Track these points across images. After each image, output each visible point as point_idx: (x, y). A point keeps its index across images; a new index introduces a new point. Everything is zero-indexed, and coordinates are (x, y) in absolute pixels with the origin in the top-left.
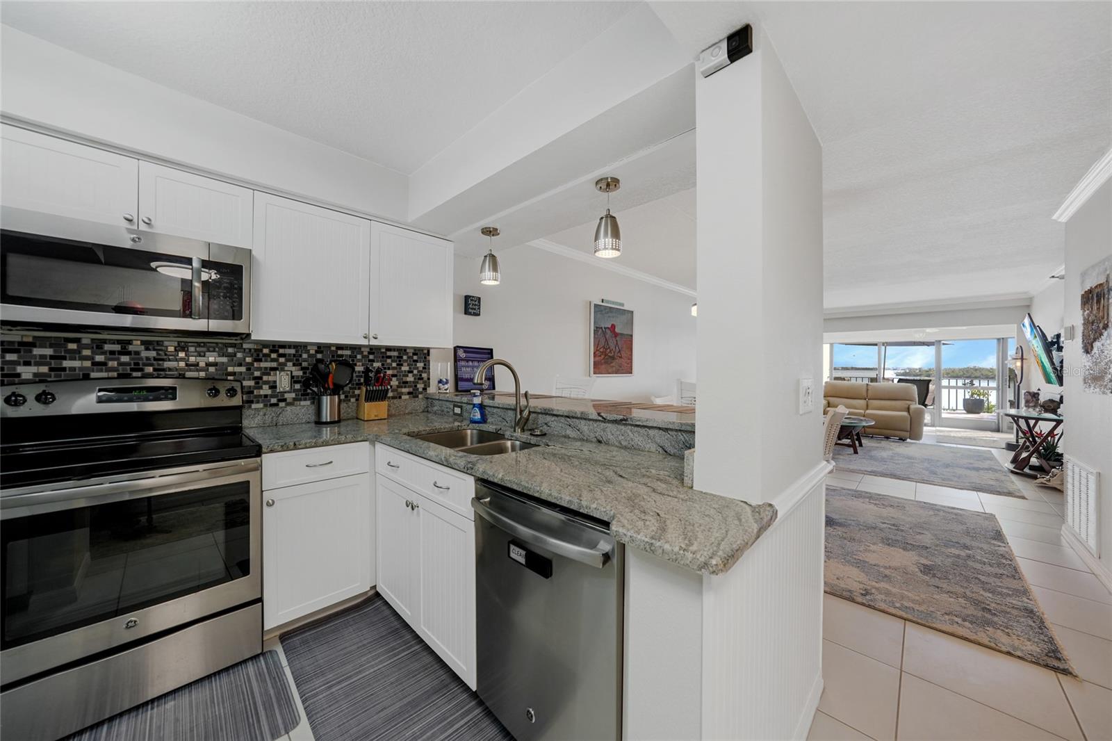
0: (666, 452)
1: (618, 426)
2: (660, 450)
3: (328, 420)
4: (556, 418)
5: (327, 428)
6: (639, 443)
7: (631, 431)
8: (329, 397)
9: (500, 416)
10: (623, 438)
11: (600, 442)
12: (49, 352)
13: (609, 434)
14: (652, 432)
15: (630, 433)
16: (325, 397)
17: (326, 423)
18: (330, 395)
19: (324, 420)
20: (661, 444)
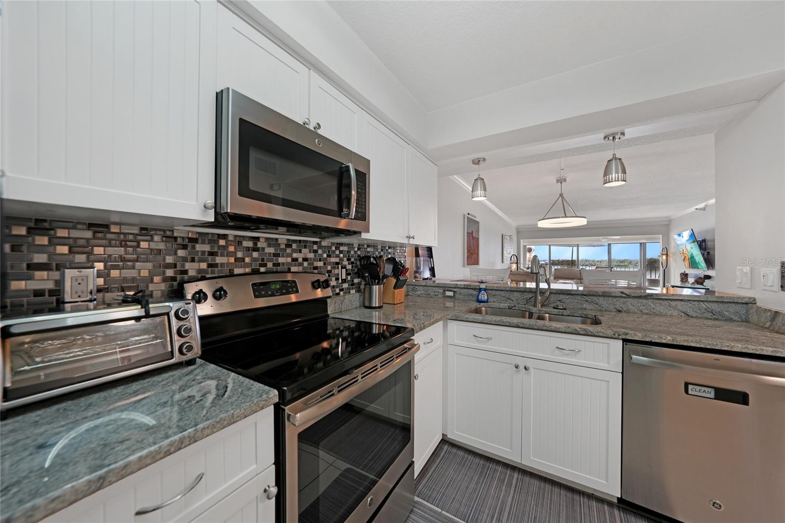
0: (688, 315)
1: (640, 300)
2: (683, 314)
3: (377, 306)
4: (571, 296)
5: (376, 311)
6: (661, 310)
7: (653, 303)
8: (377, 286)
9: (504, 297)
10: (644, 308)
11: (619, 311)
12: (207, 248)
13: (630, 305)
14: (673, 303)
15: (652, 304)
16: (374, 286)
17: (375, 308)
18: (378, 284)
19: (374, 306)
20: (684, 310)
